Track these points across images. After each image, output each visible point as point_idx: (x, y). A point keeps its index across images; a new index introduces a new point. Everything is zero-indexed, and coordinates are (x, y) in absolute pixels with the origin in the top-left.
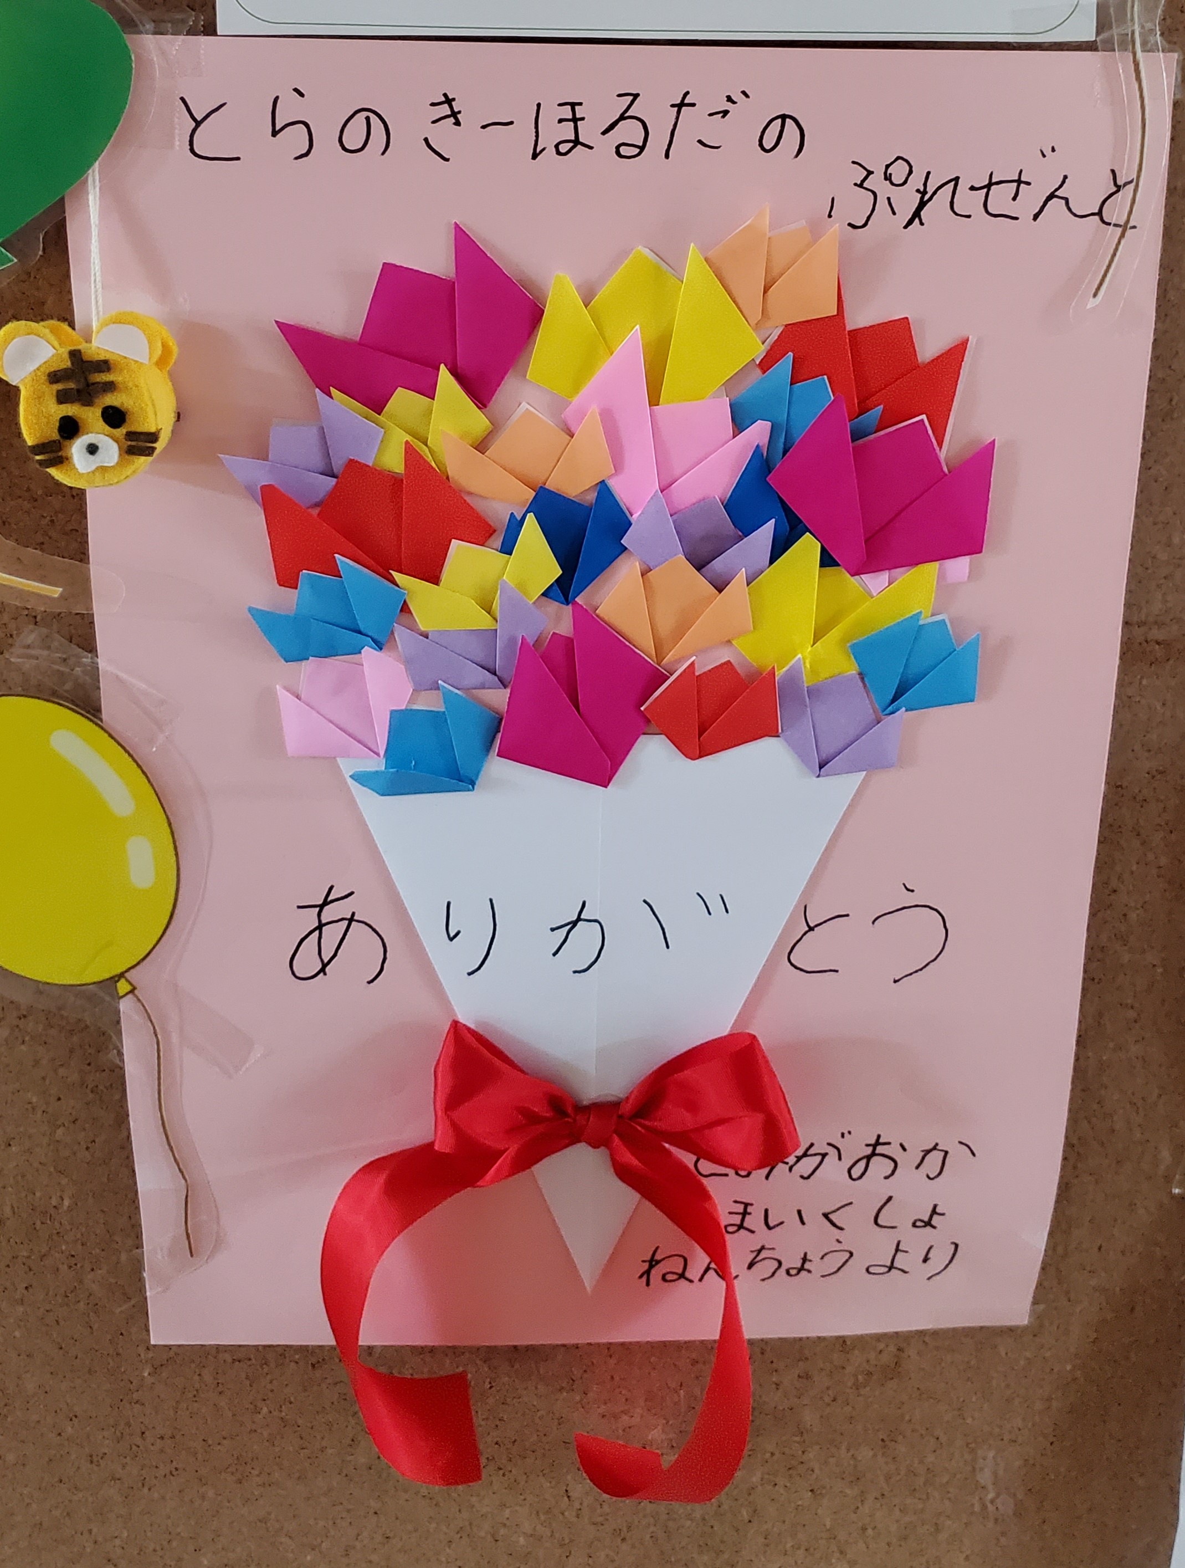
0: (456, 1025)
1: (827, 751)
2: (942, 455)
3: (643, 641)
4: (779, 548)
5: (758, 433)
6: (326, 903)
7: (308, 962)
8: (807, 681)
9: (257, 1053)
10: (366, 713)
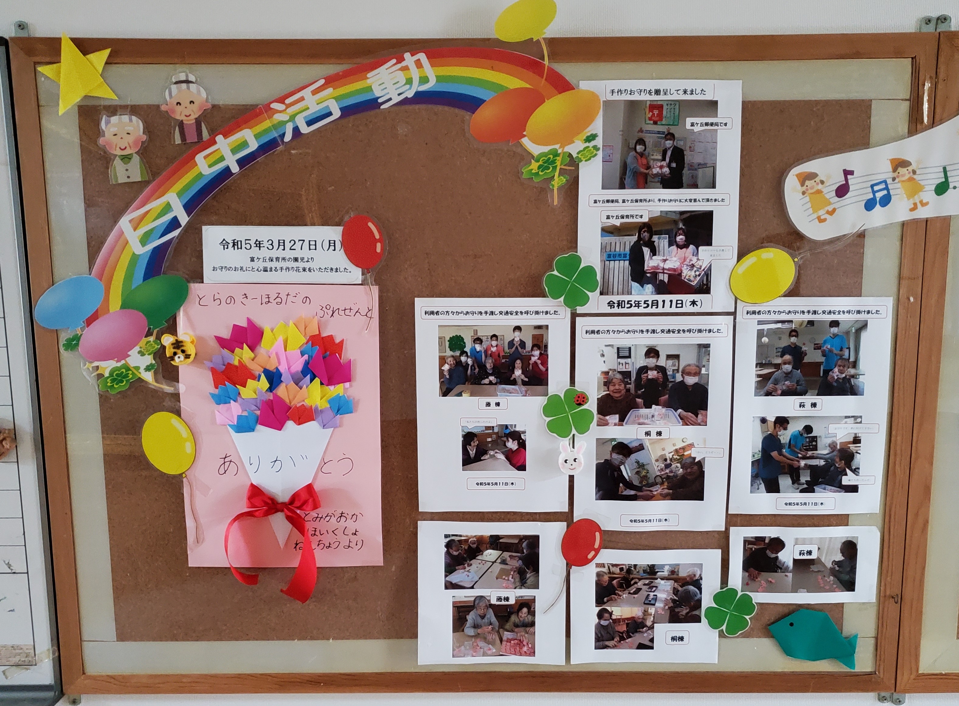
0: (252, 485)
1: (325, 423)
2: (342, 361)
3: (287, 401)
4: (312, 380)
5: (306, 357)
6: (226, 457)
7: (222, 471)
8: (320, 409)
9: (212, 491)
10: (232, 416)
